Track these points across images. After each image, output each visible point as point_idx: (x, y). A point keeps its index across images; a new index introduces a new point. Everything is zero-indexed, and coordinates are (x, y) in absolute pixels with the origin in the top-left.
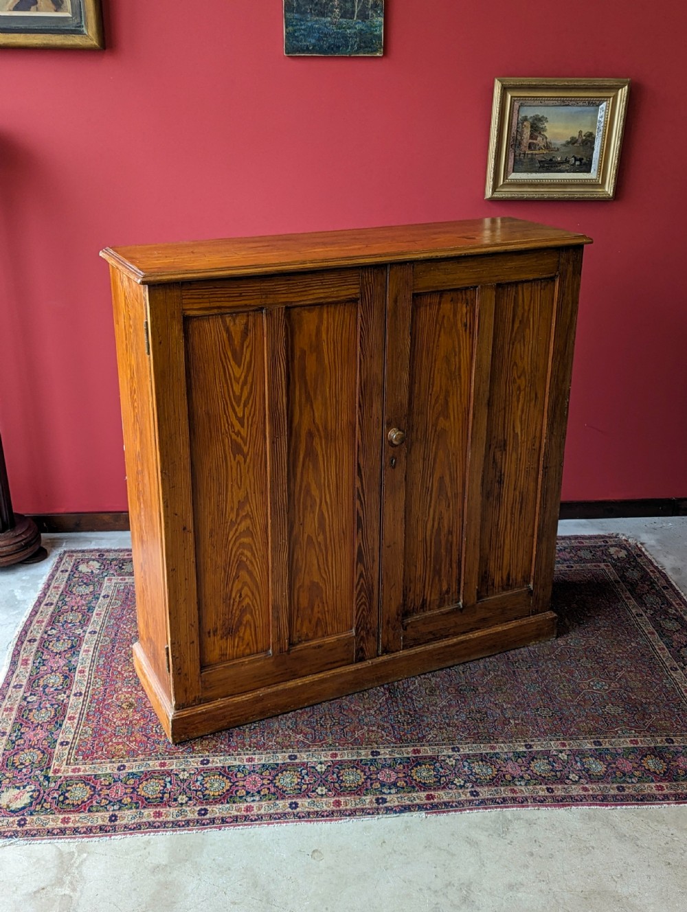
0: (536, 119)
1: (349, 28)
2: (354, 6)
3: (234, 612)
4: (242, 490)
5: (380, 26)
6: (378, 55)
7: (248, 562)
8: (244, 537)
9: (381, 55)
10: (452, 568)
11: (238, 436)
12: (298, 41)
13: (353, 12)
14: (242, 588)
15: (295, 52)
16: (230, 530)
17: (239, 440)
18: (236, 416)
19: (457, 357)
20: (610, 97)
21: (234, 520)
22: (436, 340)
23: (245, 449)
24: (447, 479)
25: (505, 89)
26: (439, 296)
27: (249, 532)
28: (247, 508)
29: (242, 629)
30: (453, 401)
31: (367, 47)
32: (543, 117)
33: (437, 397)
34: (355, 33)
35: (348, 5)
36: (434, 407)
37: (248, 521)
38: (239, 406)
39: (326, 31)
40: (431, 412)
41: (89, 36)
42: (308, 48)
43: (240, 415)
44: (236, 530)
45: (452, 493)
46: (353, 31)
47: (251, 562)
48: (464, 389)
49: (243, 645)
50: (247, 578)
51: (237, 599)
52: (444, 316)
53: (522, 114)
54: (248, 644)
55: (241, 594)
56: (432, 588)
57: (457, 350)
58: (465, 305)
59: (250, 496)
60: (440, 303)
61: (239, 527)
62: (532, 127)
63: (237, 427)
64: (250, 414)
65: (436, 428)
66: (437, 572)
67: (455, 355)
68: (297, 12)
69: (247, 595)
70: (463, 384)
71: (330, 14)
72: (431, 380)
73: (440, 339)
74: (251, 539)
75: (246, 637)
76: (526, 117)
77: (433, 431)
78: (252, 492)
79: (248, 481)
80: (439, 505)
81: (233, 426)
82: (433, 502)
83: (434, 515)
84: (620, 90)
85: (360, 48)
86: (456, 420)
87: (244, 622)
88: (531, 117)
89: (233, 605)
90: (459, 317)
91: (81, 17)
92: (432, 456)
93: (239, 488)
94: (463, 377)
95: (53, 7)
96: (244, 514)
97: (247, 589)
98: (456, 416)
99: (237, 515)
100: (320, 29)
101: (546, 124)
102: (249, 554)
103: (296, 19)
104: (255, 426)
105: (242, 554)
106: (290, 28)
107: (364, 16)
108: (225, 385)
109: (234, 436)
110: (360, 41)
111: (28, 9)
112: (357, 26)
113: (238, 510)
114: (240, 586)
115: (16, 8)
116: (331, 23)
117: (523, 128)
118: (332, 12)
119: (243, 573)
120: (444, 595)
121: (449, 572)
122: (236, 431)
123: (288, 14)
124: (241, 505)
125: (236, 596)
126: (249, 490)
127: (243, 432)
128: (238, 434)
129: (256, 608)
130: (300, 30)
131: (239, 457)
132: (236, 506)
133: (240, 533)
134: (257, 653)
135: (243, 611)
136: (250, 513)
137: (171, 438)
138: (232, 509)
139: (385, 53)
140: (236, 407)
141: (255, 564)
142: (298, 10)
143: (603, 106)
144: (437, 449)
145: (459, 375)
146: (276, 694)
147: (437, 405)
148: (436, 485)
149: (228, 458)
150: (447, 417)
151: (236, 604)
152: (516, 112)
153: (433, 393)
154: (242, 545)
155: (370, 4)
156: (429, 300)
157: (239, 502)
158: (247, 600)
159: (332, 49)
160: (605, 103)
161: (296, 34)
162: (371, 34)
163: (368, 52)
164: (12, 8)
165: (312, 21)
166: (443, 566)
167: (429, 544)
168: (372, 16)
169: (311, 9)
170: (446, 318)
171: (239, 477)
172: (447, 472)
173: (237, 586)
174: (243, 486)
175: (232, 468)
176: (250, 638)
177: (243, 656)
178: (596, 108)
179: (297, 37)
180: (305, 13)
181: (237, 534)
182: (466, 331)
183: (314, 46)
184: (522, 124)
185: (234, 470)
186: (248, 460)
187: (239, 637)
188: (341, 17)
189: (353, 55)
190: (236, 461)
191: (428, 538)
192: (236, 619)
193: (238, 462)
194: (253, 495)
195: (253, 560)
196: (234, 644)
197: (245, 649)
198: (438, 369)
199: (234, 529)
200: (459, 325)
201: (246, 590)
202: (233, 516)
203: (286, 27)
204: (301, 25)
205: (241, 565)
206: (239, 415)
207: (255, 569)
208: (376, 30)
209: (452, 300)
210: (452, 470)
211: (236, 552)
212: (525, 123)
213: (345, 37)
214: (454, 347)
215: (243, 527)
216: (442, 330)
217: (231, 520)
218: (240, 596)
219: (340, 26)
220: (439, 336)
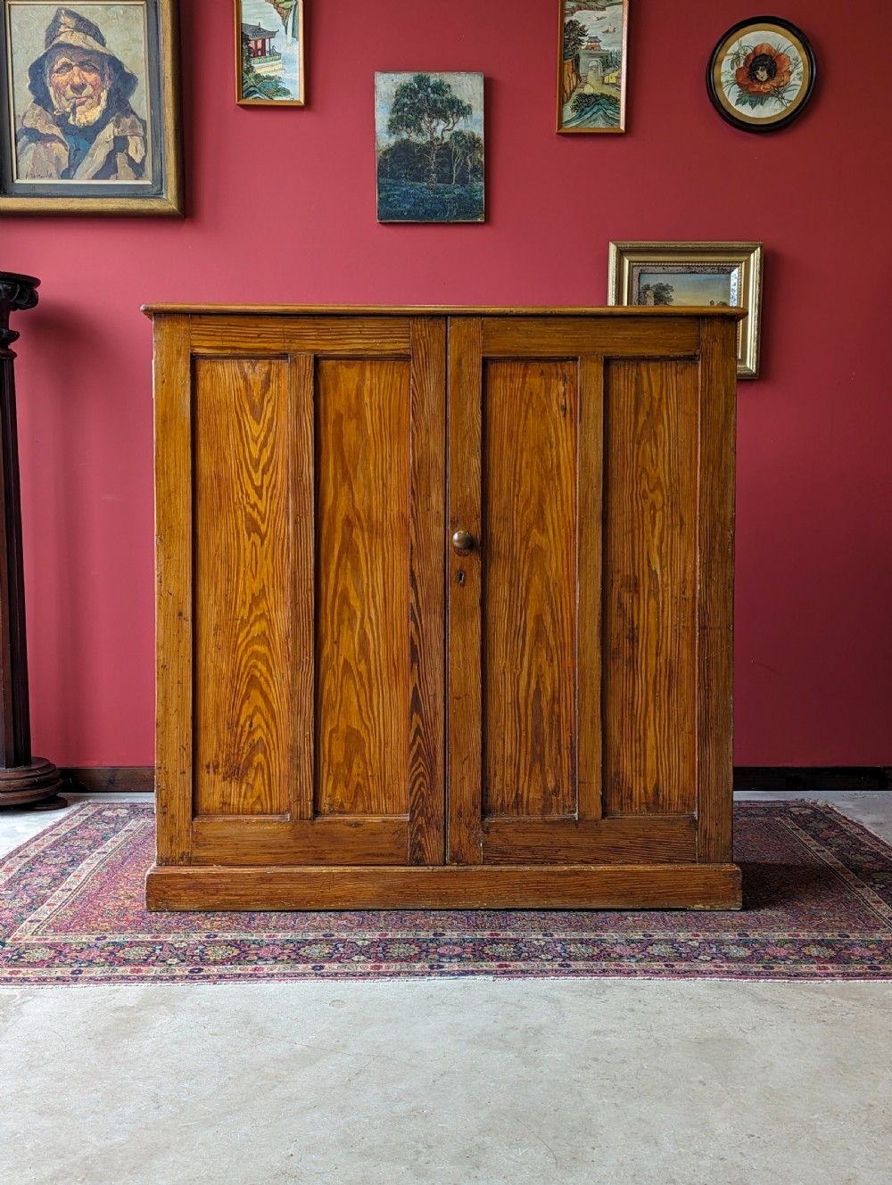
0: (660, 288)
1: (447, 193)
2: (452, 171)
3: (242, 745)
4: (257, 580)
5: (481, 191)
6: (479, 220)
7: (262, 680)
8: (258, 644)
9: (483, 221)
10: (561, 756)
11: (254, 510)
12: (392, 207)
13: (452, 176)
14: (253, 715)
15: (386, 219)
16: (241, 629)
17: (255, 515)
18: (253, 484)
19: (554, 450)
20: (742, 262)
21: (245, 618)
22: (522, 425)
23: (263, 528)
24: (548, 619)
25: (621, 253)
26: (523, 366)
27: (264, 638)
28: (263, 605)
29: (252, 773)
30: (551, 508)
31: (466, 212)
32: (667, 285)
33: (527, 500)
34: (453, 198)
35: (446, 170)
36: (523, 515)
37: (264, 624)
38: (256, 472)
39: (422, 196)
40: (519, 520)
41: (168, 201)
42: (402, 214)
43: (258, 483)
44: (248, 633)
45: (556, 640)
46: (452, 196)
47: (266, 680)
48: (567, 496)
49: (251, 797)
50: (261, 703)
51: (247, 728)
52: (531, 394)
53: (644, 283)
54: (259, 797)
55: (251, 723)
56: (530, 780)
57: (553, 440)
58: (561, 383)
59: (266, 589)
60: (524, 376)
61: (252, 629)
62: (655, 296)
63: (254, 498)
64: (270, 483)
65: (527, 543)
66: (538, 757)
67: (551, 447)
68: (391, 177)
69: (259, 726)
70: (564, 487)
71: (426, 179)
72: (517, 476)
73: (527, 422)
74: (267, 648)
75: (257, 787)
76: (648, 285)
77: (523, 547)
78: (271, 586)
79: (265, 569)
80: (537, 655)
81: (247, 495)
82: (527, 648)
83: (529, 668)
84: (752, 255)
85: (459, 213)
86: (557, 537)
87: (255, 764)
88: (654, 286)
89: (241, 735)
90: (554, 396)
91: (162, 184)
92: (523, 581)
93: (254, 577)
94: (564, 478)
95: (133, 175)
96: (259, 613)
97: (260, 716)
98: (557, 531)
99: (251, 612)
100: (415, 194)
101: (671, 294)
102: (264, 669)
103: (390, 184)
104: (277, 500)
105: (255, 666)
106: (384, 193)
107: (463, 181)
108: (240, 444)
109: (249, 509)
110: (459, 205)
111: (107, 178)
112: (455, 191)
113: (250, 605)
114: (251, 711)
115: (95, 177)
116: (427, 188)
117: (645, 298)
118: (429, 176)
119: (255, 693)
120: (550, 795)
121: (556, 759)
122: (252, 502)
123: (381, 180)
124: (256, 600)
125: (245, 723)
126: (266, 582)
127: (261, 506)
128: (254, 506)
129: (272, 747)
130: (393, 195)
131: (255, 537)
132: (249, 600)
133: (253, 637)
134: (271, 813)
135: (253, 748)
136: (267, 614)
137: (170, 495)
138: (244, 603)
139: (488, 220)
140: (253, 473)
141: (271, 682)
142: (392, 175)
143: (735, 272)
144: (530, 572)
145: (559, 474)
146: (291, 878)
147: (528, 512)
148: (530, 626)
149: (241, 536)
150: (544, 531)
151: (245, 734)
152: (636, 279)
153: (521, 494)
154: (255, 655)
155: (469, 168)
156: (509, 371)
157: (253, 595)
158: (259, 734)
159: (429, 214)
160: (737, 270)
161: (390, 200)
162: (470, 199)
163: (468, 218)
164: (90, 177)
165: (406, 185)
166: (547, 749)
167: (522, 710)
168: (472, 181)
169: (406, 174)
170: (535, 397)
171: (254, 562)
172: (547, 608)
173: (247, 710)
174: (258, 575)
175: (245, 550)
176: (262, 788)
177: (252, 813)
178: (728, 275)
179: (391, 202)
180: (399, 178)
181: (250, 637)
182: (565, 415)
183: (409, 211)
184: (645, 293)
185: (248, 551)
186: (266, 542)
187: (248, 784)
188: (439, 182)
189: (452, 221)
190: (251, 540)
191: (522, 701)
192: (244, 756)
193: (253, 543)
194: (271, 589)
195: (269, 678)
196: (240, 792)
197: (254, 803)
198: (527, 463)
199: (246, 630)
200: (555, 408)
201: (258, 719)
202: (245, 613)
203: (379, 193)
204: (395, 190)
205: (253, 682)
206: (256, 483)
207: (271, 691)
208: (476, 195)
209: (542, 374)
210: (554, 607)
211: (247, 662)
212: (648, 293)
213: (442, 202)
214: (549, 437)
215: (257, 629)
216: (530, 411)
217: (242, 618)
218: (251, 726)
219: (436, 191)
220: (526, 417)
